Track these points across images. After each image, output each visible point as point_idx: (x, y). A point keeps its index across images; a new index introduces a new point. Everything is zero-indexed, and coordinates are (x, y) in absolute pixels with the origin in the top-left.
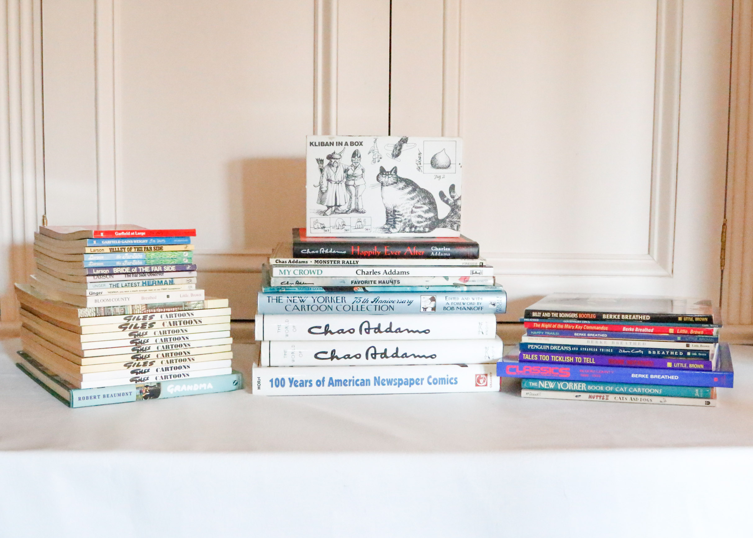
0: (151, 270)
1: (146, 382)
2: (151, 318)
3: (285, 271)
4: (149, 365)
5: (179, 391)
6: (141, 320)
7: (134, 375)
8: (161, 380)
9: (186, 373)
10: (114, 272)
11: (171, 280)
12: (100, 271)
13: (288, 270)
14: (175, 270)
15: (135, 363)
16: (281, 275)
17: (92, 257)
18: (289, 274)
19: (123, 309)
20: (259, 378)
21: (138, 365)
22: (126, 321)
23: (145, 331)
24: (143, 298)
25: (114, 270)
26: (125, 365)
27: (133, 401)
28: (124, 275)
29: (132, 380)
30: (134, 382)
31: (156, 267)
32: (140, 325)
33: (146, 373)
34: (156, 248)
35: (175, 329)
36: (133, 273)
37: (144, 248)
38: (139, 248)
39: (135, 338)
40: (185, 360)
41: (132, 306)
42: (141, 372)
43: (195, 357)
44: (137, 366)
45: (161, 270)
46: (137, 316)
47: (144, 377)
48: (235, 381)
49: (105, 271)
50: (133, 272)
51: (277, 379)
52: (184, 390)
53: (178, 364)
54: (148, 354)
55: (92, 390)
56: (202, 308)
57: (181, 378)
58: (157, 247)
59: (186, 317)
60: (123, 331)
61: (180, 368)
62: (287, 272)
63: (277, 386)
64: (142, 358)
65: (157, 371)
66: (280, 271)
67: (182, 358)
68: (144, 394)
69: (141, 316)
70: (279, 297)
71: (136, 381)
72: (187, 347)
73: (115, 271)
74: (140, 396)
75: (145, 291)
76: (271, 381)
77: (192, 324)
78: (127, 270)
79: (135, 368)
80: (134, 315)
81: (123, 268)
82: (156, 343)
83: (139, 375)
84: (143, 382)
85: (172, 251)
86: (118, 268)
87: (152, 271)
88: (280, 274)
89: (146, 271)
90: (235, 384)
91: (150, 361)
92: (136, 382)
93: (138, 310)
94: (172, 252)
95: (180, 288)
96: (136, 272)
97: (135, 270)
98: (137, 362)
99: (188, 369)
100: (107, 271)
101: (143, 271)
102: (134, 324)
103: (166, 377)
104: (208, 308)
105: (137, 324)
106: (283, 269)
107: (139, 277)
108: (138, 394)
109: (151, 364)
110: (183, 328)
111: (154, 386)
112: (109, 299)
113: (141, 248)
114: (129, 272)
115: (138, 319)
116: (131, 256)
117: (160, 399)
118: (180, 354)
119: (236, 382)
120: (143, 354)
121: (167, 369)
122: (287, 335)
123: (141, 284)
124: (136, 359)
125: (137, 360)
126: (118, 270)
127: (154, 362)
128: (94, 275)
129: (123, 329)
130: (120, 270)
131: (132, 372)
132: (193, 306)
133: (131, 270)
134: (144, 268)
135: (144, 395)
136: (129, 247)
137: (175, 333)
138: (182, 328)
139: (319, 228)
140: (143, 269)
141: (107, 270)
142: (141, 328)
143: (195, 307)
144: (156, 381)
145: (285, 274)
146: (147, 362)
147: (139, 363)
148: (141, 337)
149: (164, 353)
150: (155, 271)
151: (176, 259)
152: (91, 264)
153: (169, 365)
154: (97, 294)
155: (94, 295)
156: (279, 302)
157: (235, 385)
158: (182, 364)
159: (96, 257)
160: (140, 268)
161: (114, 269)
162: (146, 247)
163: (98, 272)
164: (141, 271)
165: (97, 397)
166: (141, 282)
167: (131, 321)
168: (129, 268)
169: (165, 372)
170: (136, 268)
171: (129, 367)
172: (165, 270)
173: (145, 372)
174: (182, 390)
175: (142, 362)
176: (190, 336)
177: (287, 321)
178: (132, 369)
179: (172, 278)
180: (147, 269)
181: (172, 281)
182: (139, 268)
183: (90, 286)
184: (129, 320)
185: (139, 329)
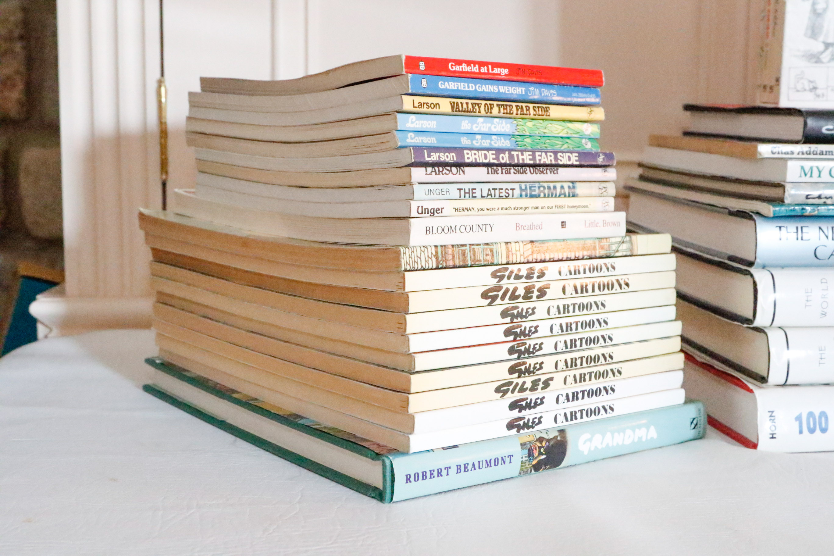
0: (536, 160)
1: (537, 428)
2: (542, 275)
3: (811, 168)
4: (543, 388)
5: (600, 447)
6: (524, 280)
7: (515, 413)
8: (565, 423)
9: (609, 403)
10: (467, 161)
11: (571, 185)
12: (438, 154)
13: (818, 168)
14: (578, 163)
15: (517, 384)
16: (804, 179)
17: (412, 123)
18: (819, 176)
19: (489, 252)
20: (772, 412)
21: (522, 390)
22: (494, 281)
23: (531, 305)
24: (518, 227)
25: (466, 156)
26: (498, 390)
27: (512, 478)
28: (485, 169)
29: (510, 426)
30: (514, 431)
31: (544, 154)
32: (521, 292)
33: (538, 407)
34: (537, 110)
35: (585, 301)
36: (502, 165)
37: (517, 106)
38: (507, 105)
39: (512, 322)
40: (604, 375)
41: (507, 243)
42: (529, 406)
43: (624, 367)
44: (519, 392)
45: (553, 162)
46: (514, 268)
47: (534, 416)
48: (694, 419)
49: (447, 157)
50: (503, 162)
51: (811, 414)
52: (608, 445)
53: (594, 385)
54: (539, 360)
55: (431, 453)
56: (628, 253)
57: (600, 417)
58: (538, 107)
59: (602, 274)
60: (490, 304)
61: (596, 393)
62: (815, 173)
63: (812, 431)
64: (528, 371)
65: (557, 402)
66: (802, 168)
67: (601, 369)
68: (536, 458)
69: (524, 270)
70: (802, 228)
71: (519, 428)
72: (607, 344)
73: (468, 158)
74: (527, 463)
75: (525, 209)
76: (799, 419)
77: (614, 291)
78: (491, 158)
79: (517, 396)
80: (511, 267)
81: (483, 152)
82: (551, 334)
83: (524, 413)
84: (531, 430)
85: (564, 121)
86: (473, 152)
87: (538, 162)
88: (800, 177)
89: (525, 162)
90: (693, 426)
91: (543, 378)
92: (518, 431)
93: (518, 253)
94: (563, 123)
95: (587, 207)
96: (508, 162)
97: (505, 158)
98: (520, 381)
99: (611, 396)
100: (451, 157)
101: (521, 162)
102: (511, 288)
103: (573, 415)
104: (639, 253)
105: (515, 289)
106: (807, 165)
107: (513, 176)
108: (524, 459)
109: (546, 384)
110: (599, 299)
111: (555, 437)
112: (453, 227)
113: (510, 106)
114: (495, 161)
115: (518, 277)
116: (489, 125)
117: (564, 467)
118: (595, 359)
119: (695, 422)
120: (531, 361)
121: (575, 396)
122: (824, 314)
123: (517, 192)
124: (516, 375)
125: (519, 377)
126: (474, 156)
127: (552, 379)
128: (425, 165)
129: (489, 301)
130: (477, 157)
131: (513, 406)
132: (614, 247)
133: (497, 158)
134: (522, 155)
135: (534, 462)
136: (488, 102)
137: (585, 311)
138: (597, 299)
139: (805, 90)
140: (521, 157)
141: (452, 154)
142: (524, 298)
143: (617, 251)
144: (555, 425)
145: (811, 176)
146: (539, 380)
147: (524, 383)
148: (524, 319)
149: (569, 357)
150: (542, 162)
151: (568, 138)
152: (412, 139)
153: (579, 387)
154: (433, 212)
155: (427, 215)
156: (802, 239)
157: (694, 428)
158: (601, 383)
159: (421, 122)
160: (515, 153)
161: (465, 152)
162: (520, 104)
163: (435, 157)
164: (516, 161)
165: (444, 472)
166: (516, 186)
167: (505, 281)
168: (494, 152)
169: (571, 404)
170: (507, 153)
171: (505, 392)
172: (561, 163)
173: (536, 405)
174: (604, 445)
175: (528, 380)
176: (610, 318)
177: (824, 281)
178: (511, 397)
179: (573, 182)
180: (527, 158)
181: (574, 187)
182: (513, 153)
183: (419, 191)
184: (501, 278)
185: (521, 300)
